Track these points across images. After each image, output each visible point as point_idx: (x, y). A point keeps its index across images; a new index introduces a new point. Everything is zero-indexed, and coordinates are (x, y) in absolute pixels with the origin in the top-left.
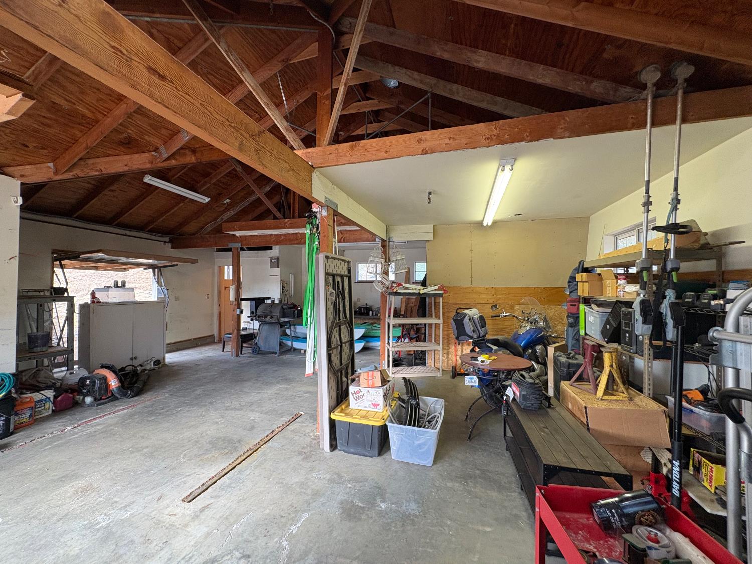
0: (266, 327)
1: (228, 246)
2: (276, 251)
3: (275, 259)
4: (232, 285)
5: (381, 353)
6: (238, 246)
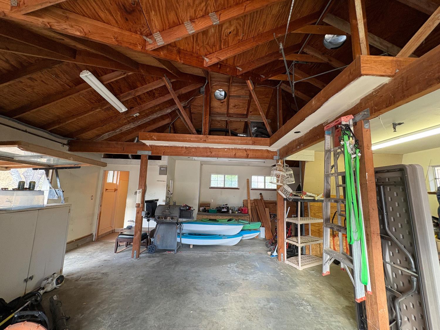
0: (162, 227)
1: (137, 153)
2: (165, 161)
3: (163, 168)
4: (139, 189)
5: (279, 247)
6: (147, 154)
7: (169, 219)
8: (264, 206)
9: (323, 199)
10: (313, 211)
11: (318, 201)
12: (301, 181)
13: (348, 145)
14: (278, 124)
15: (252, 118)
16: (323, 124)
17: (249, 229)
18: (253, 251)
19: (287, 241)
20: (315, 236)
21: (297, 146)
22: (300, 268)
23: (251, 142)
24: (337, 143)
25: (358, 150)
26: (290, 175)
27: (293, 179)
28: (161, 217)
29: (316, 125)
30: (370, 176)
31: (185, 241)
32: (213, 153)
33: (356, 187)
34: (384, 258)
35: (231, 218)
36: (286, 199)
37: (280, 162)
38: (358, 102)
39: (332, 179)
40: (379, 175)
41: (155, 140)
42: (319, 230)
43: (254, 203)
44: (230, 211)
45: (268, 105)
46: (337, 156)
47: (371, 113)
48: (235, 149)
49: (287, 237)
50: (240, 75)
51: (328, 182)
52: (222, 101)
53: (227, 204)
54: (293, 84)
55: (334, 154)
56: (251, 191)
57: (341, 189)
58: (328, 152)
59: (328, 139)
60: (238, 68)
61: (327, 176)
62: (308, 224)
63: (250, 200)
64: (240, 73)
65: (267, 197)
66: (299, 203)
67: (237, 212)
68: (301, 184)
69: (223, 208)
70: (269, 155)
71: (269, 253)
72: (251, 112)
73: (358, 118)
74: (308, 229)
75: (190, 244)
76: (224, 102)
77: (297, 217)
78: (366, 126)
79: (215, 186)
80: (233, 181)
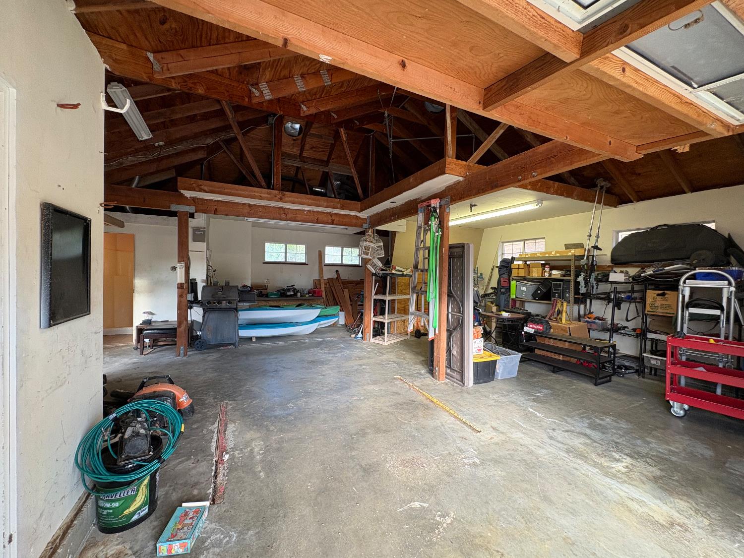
0: (213, 316)
2: (201, 219)
3: (199, 231)
4: (179, 262)
5: (365, 327)
6: (189, 211)
7: (224, 304)
8: (342, 287)
9: (411, 274)
10: (400, 288)
11: (406, 276)
12: (390, 254)
13: (434, 224)
14: (370, 184)
15: (335, 168)
16: (416, 199)
17: (326, 314)
18: (335, 337)
19: (374, 319)
20: (400, 313)
21: (391, 216)
22: (386, 343)
23: (339, 206)
24: (427, 221)
25: (440, 230)
26: (380, 247)
27: (383, 252)
28: (211, 302)
29: (412, 199)
30: (445, 250)
31: (244, 333)
32: (289, 216)
33: (436, 259)
34: (448, 310)
35: (300, 303)
36: (375, 275)
37: (370, 232)
38: (444, 188)
39: (421, 252)
40: (451, 250)
41: (206, 192)
42: (404, 307)
43: (328, 283)
44: (299, 294)
45: (356, 153)
46: (426, 231)
47: (451, 201)
48: (318, 212)
49: (374, 316)
50: (334, 123)
51: (417, 255)
52: (294, 138)
53: (294, 285)
54: (391, 142)
55: (424, 230)
56: (324, 268)
57: (427, 260)
58: (419, 228)
59: (421, 216)
60: (333, 114)
61: (417, 250)
62: (394, 300)
63: (324, 280)
64: (335, 121)
65: (345, 275)
66: (389, 278)
67: (307, 296)
68: (390, 258)
69: (289, 290)
70: (357, 222)
71: (353, 336)
72: (333, 159)
73: (443, 202)
74: (394, 307)
75: (251, 336)
76: (298, 139)
77: (386, 294)
78: (447, 210)
79: (272, 260)
80: (298, 253)
